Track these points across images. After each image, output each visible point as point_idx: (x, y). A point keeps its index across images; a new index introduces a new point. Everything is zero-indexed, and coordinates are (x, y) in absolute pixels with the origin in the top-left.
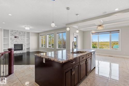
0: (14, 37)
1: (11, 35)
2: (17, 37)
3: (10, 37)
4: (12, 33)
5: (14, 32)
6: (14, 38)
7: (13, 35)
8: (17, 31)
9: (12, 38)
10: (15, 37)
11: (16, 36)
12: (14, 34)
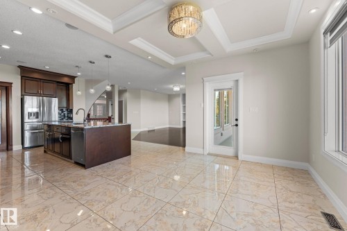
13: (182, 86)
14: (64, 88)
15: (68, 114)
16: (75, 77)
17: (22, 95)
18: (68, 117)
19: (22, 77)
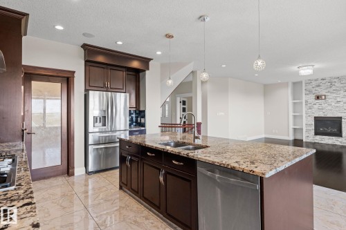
0: (313, 97)
1: (308, 92)
2: (323, 97)
3: (304, 98)
4: (310, 87)
5: (314, 83)
6: (314, 100)
7: (310, 92)
8: (323, 79)
9: (310, 101)
10: (318, 98)
11: (318, 94)
12: (313, 90)
13: (317, 66)
14: (133, 78)
15: (137, 118)
16: (150, 59)
17: (87, 91)
18: (136, 122)
19: (86, 61)
